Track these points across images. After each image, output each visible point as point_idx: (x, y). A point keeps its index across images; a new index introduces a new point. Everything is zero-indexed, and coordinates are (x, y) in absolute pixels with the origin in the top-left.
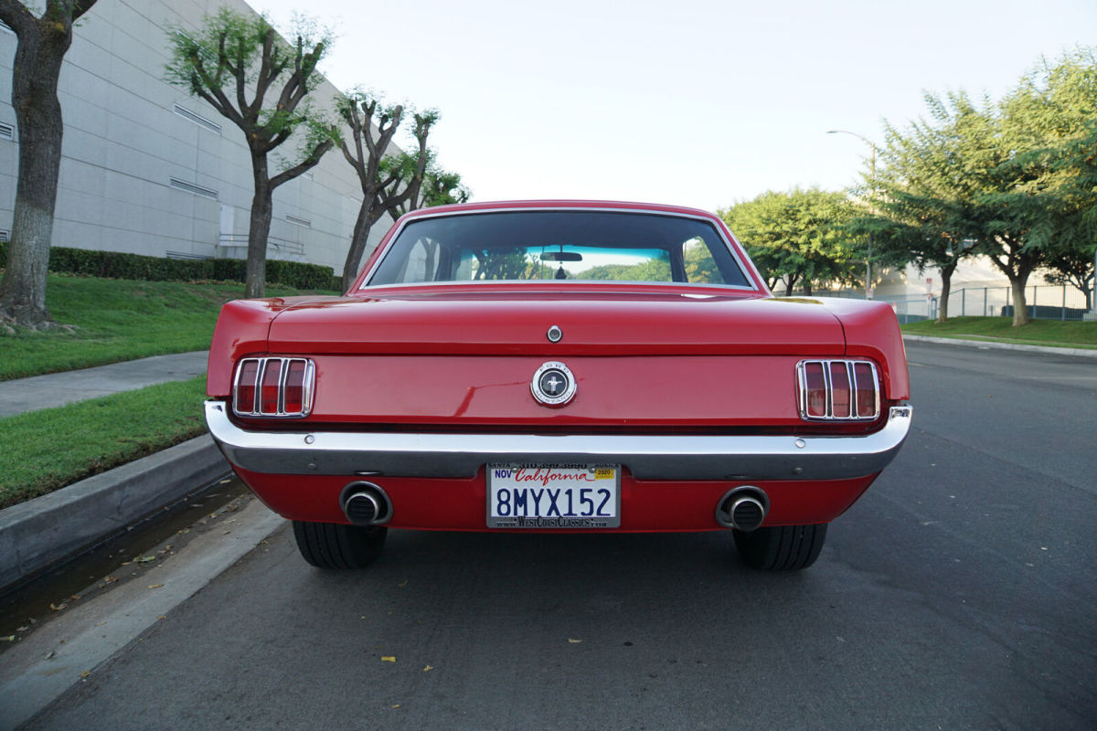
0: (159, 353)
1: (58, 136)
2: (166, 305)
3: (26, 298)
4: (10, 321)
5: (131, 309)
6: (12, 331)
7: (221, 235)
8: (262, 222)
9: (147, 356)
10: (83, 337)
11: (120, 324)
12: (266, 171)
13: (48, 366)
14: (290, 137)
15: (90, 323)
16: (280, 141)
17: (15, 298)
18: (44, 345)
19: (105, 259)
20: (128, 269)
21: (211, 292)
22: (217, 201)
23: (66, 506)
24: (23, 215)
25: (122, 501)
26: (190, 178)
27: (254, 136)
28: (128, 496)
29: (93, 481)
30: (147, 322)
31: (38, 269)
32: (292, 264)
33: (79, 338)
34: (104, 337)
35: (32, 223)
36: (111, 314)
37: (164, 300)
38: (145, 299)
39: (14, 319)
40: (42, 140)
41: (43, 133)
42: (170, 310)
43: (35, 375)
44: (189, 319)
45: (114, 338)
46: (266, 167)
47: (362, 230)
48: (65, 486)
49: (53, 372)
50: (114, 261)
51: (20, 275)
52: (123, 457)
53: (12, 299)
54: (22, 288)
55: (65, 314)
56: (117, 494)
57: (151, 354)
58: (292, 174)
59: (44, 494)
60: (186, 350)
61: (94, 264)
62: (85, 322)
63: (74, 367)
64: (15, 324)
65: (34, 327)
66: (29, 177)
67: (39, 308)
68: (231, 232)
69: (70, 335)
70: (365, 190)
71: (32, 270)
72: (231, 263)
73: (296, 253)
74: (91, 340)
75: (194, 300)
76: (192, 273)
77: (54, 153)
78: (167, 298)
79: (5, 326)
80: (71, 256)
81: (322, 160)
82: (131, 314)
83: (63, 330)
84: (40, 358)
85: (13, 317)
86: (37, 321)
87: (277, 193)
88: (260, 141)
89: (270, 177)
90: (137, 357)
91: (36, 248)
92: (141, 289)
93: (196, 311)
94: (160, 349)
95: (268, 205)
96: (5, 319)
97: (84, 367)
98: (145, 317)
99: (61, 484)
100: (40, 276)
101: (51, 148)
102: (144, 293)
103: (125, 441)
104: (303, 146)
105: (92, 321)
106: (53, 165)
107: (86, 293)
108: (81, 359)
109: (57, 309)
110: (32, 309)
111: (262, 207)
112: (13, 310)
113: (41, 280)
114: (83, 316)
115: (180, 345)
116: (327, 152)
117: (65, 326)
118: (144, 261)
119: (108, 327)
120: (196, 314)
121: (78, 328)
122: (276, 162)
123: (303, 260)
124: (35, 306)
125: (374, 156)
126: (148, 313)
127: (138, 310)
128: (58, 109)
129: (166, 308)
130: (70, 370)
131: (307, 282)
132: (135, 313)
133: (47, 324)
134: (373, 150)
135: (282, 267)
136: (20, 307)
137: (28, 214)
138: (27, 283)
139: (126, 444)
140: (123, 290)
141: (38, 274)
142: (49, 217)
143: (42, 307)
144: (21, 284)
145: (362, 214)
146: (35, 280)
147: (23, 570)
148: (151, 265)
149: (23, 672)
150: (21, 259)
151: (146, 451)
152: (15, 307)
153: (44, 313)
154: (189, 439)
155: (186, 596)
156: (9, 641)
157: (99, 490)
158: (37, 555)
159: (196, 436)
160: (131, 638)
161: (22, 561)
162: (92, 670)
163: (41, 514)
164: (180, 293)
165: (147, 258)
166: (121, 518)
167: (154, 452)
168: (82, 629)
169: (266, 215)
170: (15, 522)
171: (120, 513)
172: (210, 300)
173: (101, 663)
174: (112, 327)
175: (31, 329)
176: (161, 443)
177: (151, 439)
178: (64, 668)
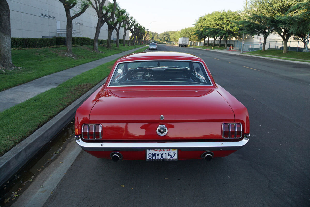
1: (8, 13)
2: (45, 57)
3: (6, 61)
5: (36, 60)
6: (4, 72)
7: (57, 30)
8: (70, 30)
9: (43, 76)
10: (24, 71)
11: (33, 65)
12: (70, 15)
13: (17, 83)
14: (76, 5)
16: (73, 6)
17: (3, 61)
18: (14, 76)
19: (25, 40)
20: (32, 42)
21: (57, 50)
22: (55, 20)
23: (35, 140)
24: (2, 37)
25: (48, 135)
26: (47, 14)
27: (66, 4)
28: (49, 133)
29: (40, 130)
30: (41, 63)
31: (9, 53)
32: (78, 38)
33: (23, 72)
34: (30, 70)
35: (5, 39)
36: (30, 62)
38: (39, 55)
39: (4, 68)
40: (4, 14)
41: (4, 12)
42: (47, 58)
43: (14, 87)
44: (52, 61)
45: (32, 71)
46: (70, 14)
47: (98, 29)
48: (33, 133)
49: (18, 85)
50: (27, 41)
51: (4, 55)
52: (45, 121)
53: (3, 62)
54: (5, 59)
55: (17, 63)
56: (46, 133)
57: (44, 76)
58: (78, 15)
59: (28, 136)
60: (53, 73)
61: (22, 42)
62: (23, 65)
63: (24, 83)
64: (5, 69)
66: (2, 26)
67: (10, 64)
68: (60, 29)
69: (20, 71)
70: (99, 17)
71: (7, 53)
72: (61, 38)
73: (79, 34)
74: (26, 72)
75: (53, 54)
76: (50, 42)
77: (8, 18)
78: (45, 54)
79: (2, 70)
80: (15, 40)
81: (87, 10)
82: (35, 61)
83: (18, 69)
84: (14, 81)
85: (4, 67)
86: (10, 67)
87: (74, 21)
88: (67, 6)
89: (71, 17)
90: (40, 77)
91: (7, 47)
92: (37, 52)
94: (46, 74)
95: (71, 25)
96: (2, 68)
97: (26, 82)
99: (32, 133)
100: (10, 54)
101: (7, 17)
102: (38, 54)
103: (45, 116)
104: (80, 7)
105: (26, 65)
106: (8, 21)
107: (22, 56)
108: (25, 80)
109: (15, 62)
110: (9, 64)
111: (69, 25)
112: (3, 65)
113: (10, 56)
114: (23, 63)
115: (51, 71)
116: (88, 8)
117: (18, 68)
118: (36, 40)
119: (30, 67)
120: (54, 59)
121: (22, 68)
122: (73, 12)
123: (81, 36)
125: (101, 6)
126: (40, 60)
128: (7, 5)
129: (45, 58)
131: (83, 43)
132: (37, 61)
133: (13, 68)
134: (100, 5)
135: (76, 39)
136: (5, 64)
137: (3, 37)
138: (6, 57)
139: (46, 117)
140: (32, 53)
141: (9, 54)
142: (10, 37)
143: (11, 63)
144: (4, 57)
145: (98, 23)
146: (8, 55)
147: (28, 159)
148: (38, 41)
149: (37, 192)
150: (3, 50)
151: (51, 118)
152: (4, 64)
153: (12, 65)
154: (61, 112)
155: (70, 166)
156: (30, 181)
157: (42, 134)
158: (30, 154)
159: (62, 110)
160: (60, 180)
161: (27, 157)
162: (53, 191)
163: (30, 144)
164: (48, 52)
165: (36, 39)
166: (48, 139)
167: (53, 118)
168: (47, 178)
169: (71, 28)
170: (24, 147)
171: (48, 138)
172: (57, 53)
173: (55, 189)
174: (32, 66)
175: (9, 70)
176: (54, 115)
177: (51, 114)
178: (46, 190)
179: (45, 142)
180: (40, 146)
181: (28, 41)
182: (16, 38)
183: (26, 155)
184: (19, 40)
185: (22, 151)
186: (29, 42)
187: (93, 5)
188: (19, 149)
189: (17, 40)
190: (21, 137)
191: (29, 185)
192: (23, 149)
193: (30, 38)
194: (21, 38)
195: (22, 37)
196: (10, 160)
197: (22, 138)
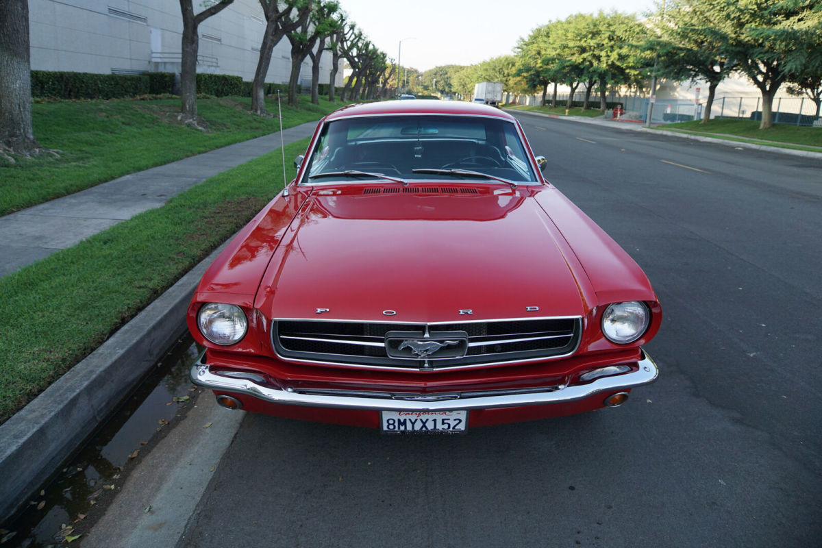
0: (128, 173)
2: (123, 123)
3: (18, 132)
4: (8, 151)
5: (98, 130)
6: (12, 161)
7: (152, 53)
8: (191, 50)
9: (120, 176)
10: (67, 161)
11: (91, 144)
12: (192, 9)
13: (49, 194)
15: (69, 146)
17: (9, 131)
18: (40, 173)
19: (65, 78)
20: (83, 85)
21: (155, 107)
22: (148, 25)
23: (116, 361)
24: (5, 63)
25: (151, 345)
26: (124, 7)
28: (154, 340)
29: (127, 332)
30: (112, 141)
31: (24, 108)
32: (211, 76)
33: (65, 162)
34: (82, 159)
35: (14, 70)
36: (84, 136)
37: (121, 119)
38: (106, 119)
39: (11, 150)
42: (127, 128)
43: (41, 203)
44: (142, 135)
45: (92, 160)
46: (191, 6)
47: (266, 51)
48: (108, 338)
49: (53, 199)
50: (72, 79)
51: (11, 113)
52: (141, 302)
53: (7, 133)
54: (14, 123)
55: (48, 139)
56: (146, 340)
57: (122, 174)
58: (213, 11)
59: (96, 348)
60: (147, 168)
61: (56, 83)
62: (64, 145)
63: (68, 192)
64: (13, 153)
65: (28, 154)
66: (5, 30)
67: (29, 139)
68: (159, 51)
69: (57, 160)
70: (267, 18)
71: (19, 108)
72: (163, 76)
73: (214, 66)
74: (74, 164)
75: (143, 117)
76: (133, 86)
77: (23, 9)
78: (122, 117)
79: (6, 156)
82: (98, 134)
83: (51, 156)
84: (41, 187)
85: (10, 147)
86: (29, 149)
87: (202, 28)
89: (195, 14)
90: (113, 178)
91: (20, 90)
92: (101, 110)
93: (146, 127)
94: (129, 169)
95: (195, 37)
96: (5, 150)
97: (75, 192)
98: (110, 136)
99: (106, 338)
100: (27, 113)
101: (20, 4)
102: (104, 114)
103: (140, 287)
105: (71, 144)
106: (23, 19)
107: (61, 119)
108: (72, 185)
109: (42, 136)
110: (24, 140)
111: (190, 37)
112: (9, 142)
113: (28, 116)
114: (63, 140)
115: (143, 163)
117: (51, 151)
118: (94, 78)
119: (84, 149)
120: (146, 130)
121: (61, 151)
123: (218, 72)
124: (26, 137)
126: (111, 132)
127: (103, 130)
129: (124, 127)
130: (65, 196)
131: (222, 89)
132: (101, 133)
133: (37, 150)
135: (203, 79)
136: (15, 139)
137: (9, 62)
138: (18, 119)
139: (141, 290)
140: (88, 113)
141: (24, 112)
142: (27, 63)
143: (31, 137)
144: (12, 120)
145: (266, 37)
146: (23, 116)
147: (98, 419)
148: (101, 81)
149: (135, 527)
150: (9, 100)
151: (156, 294)
152: (10, 140)
153: (34, 142)
154: (183, 276)
155: (227, 443)
157: (134, 341)
158: (104, 404)
159: (187, 272)
160: (202, 490)
161: (96, 412)
162: (186, 526)
163: (101, 372)
164: (132, 111)
165: (96, 75)
166: (152, 358)
167: (162, 293)
168: (162, 480)
169: (194, 45)
170: (86, 383)
171: (151, 355)
172: (155, 116)
173: (190, 519)
174: (86, 148)
175: (26, 156)
176: (165, 284)
177: (156, 282)
178: (165, 523)
179: (144, 367)
180: (131, 378)
181: (75, 79)
182: (40, 71)
183: (92, 406)
184: (50, 78)
185: (79, 395)
186: (75, 83)
188: (71, 389)
189: (44, 76)
190: (74, 350)
191: (109, 504)
192: (82, 387)
193: (80, 74)
194: (55, 73)
195: (57, 70)
196: (46, 423)
197: (77, 352)
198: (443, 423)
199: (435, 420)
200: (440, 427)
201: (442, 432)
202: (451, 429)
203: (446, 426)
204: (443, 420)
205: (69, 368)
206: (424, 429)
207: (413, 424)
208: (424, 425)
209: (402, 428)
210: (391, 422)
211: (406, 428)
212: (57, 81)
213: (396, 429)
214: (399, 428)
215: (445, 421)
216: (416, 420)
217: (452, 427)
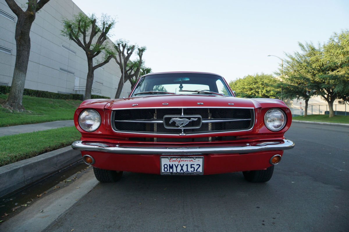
0: (59, 120)
2: (60, 106)
3: (16, 101)
4: (11, 108)
6: (12, 111)
7: (75, 86)
8: (90, 80)
9: (55, 121)
10: (34, 114)
11: (46, 111)
12: (92, 64)
13: (24, 122)
14: (100, 53)
15: (36, 110)
16: (97, 54)
17: (13, 101)
18: (22, 116)
21: (73, 103)
26: (66, 68)
27: (89, 53)
28: (59, 160)
29: (47, 154)
30: (54, 111)
31: (21, 92)
33: (33, 115)
34: (41, 114)
35: (19, 77)
36: (43, 108)
37: (59, 105)
38: (53, 104)
39: (12, 108)
40: (24, 50)
41: (24, 47)
42: (61, 108)
43: (20, 125)
44: (67, 110)
45: (44, 115)
47: (121, 85)
48: (38, 155)
49: (26, 124)
51: (15, 93)
52: (56, 147)
53: (12, 101)
54: (15, 98)
55: (28, 107)
56: (56, 159)
57: (56, 120)
58: (100, 65)
62: (34, 110)
64: (13, 109)
65: (18, 110)
66: (19, 62)
67: (20, 105)
68: (78, 86)
69: (30, 114)
71: (19, 92)
72: (78, 95)
74: (37, 115)
75: (68, 105)
78: (60, 104)
79: (9, 110)
81: (110, 61)
82: (48, 108)
83: (27, 112)
84: (21, 120)
85: (12, 107)
86: (19, 109)
87: (96, 72)
88: (90, 54)
89: (93, 66)
90: (52, 121)
91: (20, 85)
92: (51, 101)
93: (69, 108)
95: (93, 75)
96: (9, 108)
98: (53, 109)
100: (21, 94)
102: (52, 102)
103: (56, 142)
104: (104, 56)
105: (37, 110)
107: (34, 101)
108: (34, 120)
109: (25, 106)
110: (18, 105)
111: (90, 75)
112: (12, 105)
113: (21, 96)
114: (34, 108)
115: (66, 118)
117: (28, 111)
119: (42, 112)
120: (69, 109)
121: (32, 111)
122: (96, 61)
124: (19, 104)
125: (125, 61)
127: (51, 107)
128: (29, 40)
129: (60, 107)
130: (31, 124)
132: (50, 108)
133: (23, 110)
134: (125, 59)
136: (14, 104)
137: (18, 74)
138: (17, 96)
140: (46, 101)
141: (20, 93)
142: (25, 75)
143: (21, 104)
144: (15, 96)
145: (121, 79)
146: (19, 95)
147: (26, 183)
148: (53, 95)
149: (33, 217)
150: (15, 88)
152: (12, 104)
153: (22, 106)
156: (25, 206)
157: (50, 157)
158: (30, 177)
160: (70, 206)
161: (25, 179)
162: (59, 217)
164: (64, 103)
165: (52, 93)
166: (57, 167)
168: (51, 203)
169: (92, 78)
170: (23, 165)
171: (56, 165)
172: (73, 105)
173: (62, 214)
174: (43, 112)
175: (18, 111)
178: (49, 216)
179: (52, 169)
181: (43, 94)
182: (30, 89)
183: (24, 176)
184: (33, 92)
185: (19, 168)
187: (117, 60)
188: (17, 166)
189: (31, 91)
190: (21, 154)
191: (22, 211)
192: (21, 166)
193: (45, 91)
194: (35, 90)
195: (36, 90)
197: (23, 156)
198: (191, 167)
199: (187, 165)
200: (190, 170)
201: (191, 173)
202: (195, 171)
203: (192, 169)
204: (191, 165)
205: (17, 161)
206: (182, 171)
207: (176, 167)
208: (182, 169)
209: (171, 170)
210: (166, 166)
211: (173, 171)
212: (36, 93)
213: (168, 171)
214: (170, 171)
215: (192, 166)
216: (178, 165)
217: (195, 170)
